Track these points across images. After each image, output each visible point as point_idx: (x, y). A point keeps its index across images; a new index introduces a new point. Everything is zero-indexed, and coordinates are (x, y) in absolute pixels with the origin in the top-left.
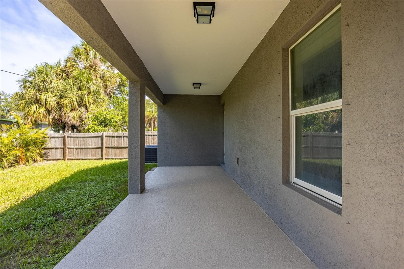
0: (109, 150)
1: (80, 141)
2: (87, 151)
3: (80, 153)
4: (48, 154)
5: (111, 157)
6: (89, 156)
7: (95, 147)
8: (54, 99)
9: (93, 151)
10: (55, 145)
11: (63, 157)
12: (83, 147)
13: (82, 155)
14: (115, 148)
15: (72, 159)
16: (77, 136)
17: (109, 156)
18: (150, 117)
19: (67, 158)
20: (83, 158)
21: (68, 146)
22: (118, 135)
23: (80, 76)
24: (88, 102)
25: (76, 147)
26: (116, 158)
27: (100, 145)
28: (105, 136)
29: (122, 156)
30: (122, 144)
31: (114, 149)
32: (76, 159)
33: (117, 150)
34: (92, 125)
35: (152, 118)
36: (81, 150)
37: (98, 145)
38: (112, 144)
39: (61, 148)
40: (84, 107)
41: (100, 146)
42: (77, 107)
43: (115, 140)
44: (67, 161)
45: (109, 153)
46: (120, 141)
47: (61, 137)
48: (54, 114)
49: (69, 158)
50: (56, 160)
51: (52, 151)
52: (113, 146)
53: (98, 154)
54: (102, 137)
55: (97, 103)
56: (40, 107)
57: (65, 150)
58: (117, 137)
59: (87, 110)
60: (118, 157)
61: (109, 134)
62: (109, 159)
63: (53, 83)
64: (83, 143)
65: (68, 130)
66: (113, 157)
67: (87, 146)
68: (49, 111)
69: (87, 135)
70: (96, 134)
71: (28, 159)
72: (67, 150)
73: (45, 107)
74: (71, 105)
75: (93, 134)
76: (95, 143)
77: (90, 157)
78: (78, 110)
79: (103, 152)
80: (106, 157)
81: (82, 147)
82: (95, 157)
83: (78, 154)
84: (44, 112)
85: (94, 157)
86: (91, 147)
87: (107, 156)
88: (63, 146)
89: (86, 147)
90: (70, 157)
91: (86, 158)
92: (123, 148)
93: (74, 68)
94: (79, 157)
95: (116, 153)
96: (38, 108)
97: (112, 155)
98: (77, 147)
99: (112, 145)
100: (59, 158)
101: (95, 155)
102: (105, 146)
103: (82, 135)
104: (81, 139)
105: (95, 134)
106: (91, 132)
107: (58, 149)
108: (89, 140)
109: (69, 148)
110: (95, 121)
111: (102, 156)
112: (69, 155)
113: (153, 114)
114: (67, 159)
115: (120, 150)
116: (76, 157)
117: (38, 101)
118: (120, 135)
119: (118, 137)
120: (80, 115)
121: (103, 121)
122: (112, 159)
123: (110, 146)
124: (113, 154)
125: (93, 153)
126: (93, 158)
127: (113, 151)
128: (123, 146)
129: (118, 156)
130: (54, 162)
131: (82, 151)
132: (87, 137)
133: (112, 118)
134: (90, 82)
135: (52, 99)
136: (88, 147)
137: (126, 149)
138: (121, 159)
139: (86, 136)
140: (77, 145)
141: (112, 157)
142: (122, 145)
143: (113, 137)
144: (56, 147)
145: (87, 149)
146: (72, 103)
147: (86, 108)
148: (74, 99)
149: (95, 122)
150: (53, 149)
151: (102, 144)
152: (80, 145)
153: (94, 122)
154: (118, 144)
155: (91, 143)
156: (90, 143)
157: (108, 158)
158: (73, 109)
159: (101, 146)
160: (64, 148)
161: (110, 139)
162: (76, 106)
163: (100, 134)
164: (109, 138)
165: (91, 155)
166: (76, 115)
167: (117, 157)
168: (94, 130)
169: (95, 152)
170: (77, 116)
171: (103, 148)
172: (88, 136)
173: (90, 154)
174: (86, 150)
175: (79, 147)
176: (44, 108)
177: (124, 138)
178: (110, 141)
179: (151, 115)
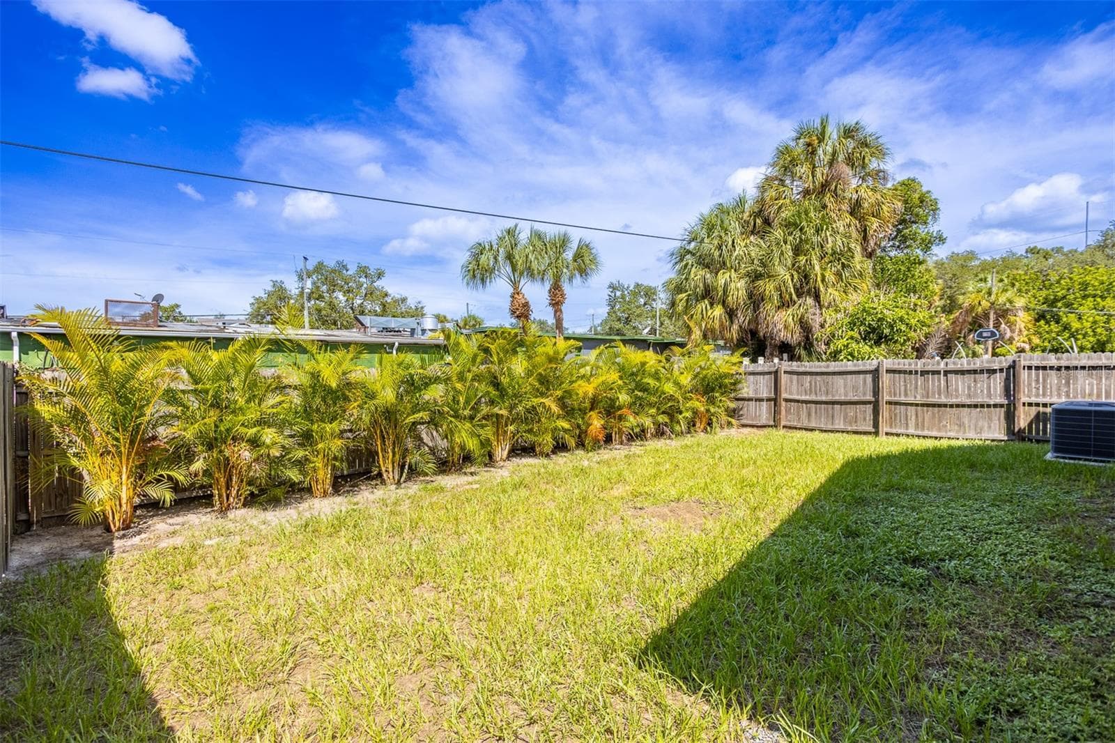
0: (898, 411)
1: (816, 383)
2: (833, 408)
3: (813, 414)
4: (741, 413)
5: (904, 431)
6: (839, 424)
7: (856, 398)
8: (741, 284)
9: (851, 411)
10: (756, 391)
11: (774, 421)
12: (824, 398)
13: (820, 418)
14: (917, 405)
15: (796, 428)
16: (808, 370)
17: (896, 425)
18: (980, 309)
19: (783, 423)
20: (823, 426)
21: (784, 395)
22: (929, 368)
23: (799, 217)
24: (823, 280)
25: (803, 398)
26: (920, 433)
27: (872, 394)
28: (887, 371)
29: (939, 430)
30: (940, 395)
31: (914, 408)
32: (806, 429)
33: (923, 410)
34: (844, 341)
35: (989, 313)
36: (818, 406)
37: (864, 394)
38: (909, 392)
39: (769, 400)
40: (810, 295)
41: (870, 397)
42: (794, 296)
43: (917, 382)
44: (782, 432)
45: (898, 418)
46: (933, 384)
47: (770, 373)
48: (742, 319)
49: (788, 424)
50: (757, 427)
51: (748, 405)
52: (910, 399)
53: (865, 419)
54: (875, 373)
55: (842, 282)
56: (712, 305)
57: (778, 404)
58: (924, 373)
59: (819, 302)
60: (926, 433)
61: (899, 364)
62: (898, 435)
63: (737, 249)
64: (823, 389)
65: (772, 354)
66: (911, 431)
67: (833, 396)
68: (731, 314)
69: (833, 366)
70: (859, 366)
71: (710, 419)
72: (783, 404)
73: (723, 305)
74: (780, 294)
75: (850, 366)
76: (855, 388)
77: (842, 427)
78: (797, 306)
79: (879, 414)
80: (889, 430)
81: (819, 398)
82: (854, 428)
83: (809, 415)
84: (721, 315)
85: (852, 426)
86: (843, 398)
87: (891, 427)
88: (773, 395)
89: (829, 398)
90: (790, 421)
91: (830, 427)
92: (945, 406)
93: (781, 202)
94: (813, 425)
95: (920, 420)
96: (709, 307)
97: (907, 424)
98: (807, 398)
99: (906, 395)
100: (763, 421)
101: (856, 422)
102: (887, 398)
103: (820, 367)
104: (818, 378)
105: (855, 365)
106: (842, 360)
107: (761, 400)
108: (839, 380)
109: (787, 400)
110: (852, 330)
111: (876, 425)
112: (786, 417)
113: (993, 298)
114: (784, 427)
115: (933, 413)
116: (806, 424)
117: (707, 293)
118: (935, 368)
119: (927, 372)
120: (802, 316)
121: (873, 330)
122: (908, 435)
123: (903, 399)
124: (912, 423)
125: (849, 414)
126: (850, 429)
127: (909, 414)
128: (943, 400)
129: (928, 429)
130: (754, 430)
131: (820, 409)
132: (834, 373)
133: (901, 319)
134: (827, 229)
135: (739, 285)
136: (837, 398)
137: (954, 409)
138: (936, 438)
139: (831, 369)
140: (806, 394)
141: (907, 429)
142: (940, 398)
143: (910, 374)
144: (760, 396)
145: (833, 403)
146: (783, 289)
147: (817, 297)
148: (788, 277)
149: (852, 333)
150: (750, 399)
151: (876, 392)
152: (816, 394)
153: (850, 333)
154: (928, 393)
155: (845, 388)
156: (841, 389)
157: (894, 431)
158: (784, 304)
159: (874, 396)
160: (775, 400)
161: (902, 380)
162: (791, 295)
163: (871, 364)
164: (897, 375)
165: (845, 419)
166: (791, 317)
167: (923, 430)
168: (851, 354)
169: (856, 412)
170: (793, 319)
171: (881, 403)
172: (837, 369)
173: (840, 417)
174: (831, 406)
175: (813, 398)
176: (720, 307)
177: (949, 375)
178: (902, 384)
179: (985, 304)
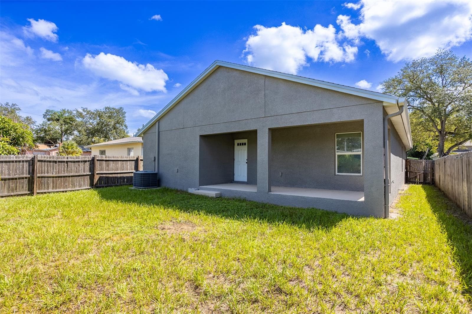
0: (43, 181)
5: (46, 191)
7: (16, 176)
14: (53, 177)
17: (42, 188)
22: (60, 160)
26: (55, 190)
27: (28, 173)
28: (37, 161)
29: (64, 188)
30: (64, 172)
31: (52, 179)
33: (56, 180)
37: (22, 174)
38: (49, 171)
41: (28, 175)
43: (53, 166)
45: (43, 184)
46: (61, 168)
52: (50, 175)
53: (22, 187)
54: (31, 162)
61: (44, 157)
66: (50, 190)
70: (19, 158)
77: (6, 193)
79: (34, 184)
80: (38, 191)
85: (13, 192)
92: (67, 177)
95: (55, 184)
97: (48, 187)
99: (48, 173)
101: (16, 190)
102: (37, 175)
105: (17, 157)
111: (31, 190)
115: (61, 181)
118: (62, 160)
123: (45, 175)
124: (51, 186)
125: (11, 185)
127: (49, 182)
128: (66, 174)
129: (59, 188)
138: (62, 192)
143: (50, 162)
151: (32, 172)
154: (59, 171)
157: (41, 191)
159: (30, 175)
161: (46, 165)
164: (43, 163)
165: (8, 189)
169: (17, 184)
171: (35, 178)
177: (68, 163)
178: (46, 167)
